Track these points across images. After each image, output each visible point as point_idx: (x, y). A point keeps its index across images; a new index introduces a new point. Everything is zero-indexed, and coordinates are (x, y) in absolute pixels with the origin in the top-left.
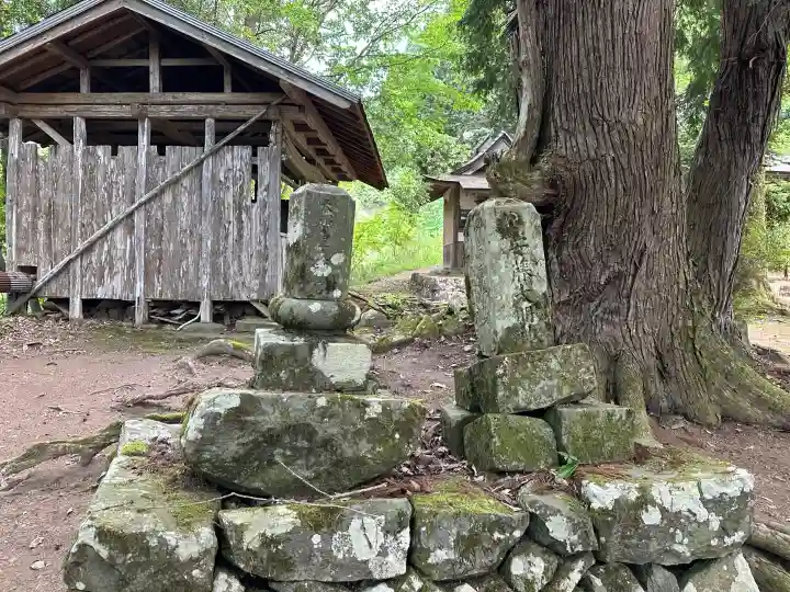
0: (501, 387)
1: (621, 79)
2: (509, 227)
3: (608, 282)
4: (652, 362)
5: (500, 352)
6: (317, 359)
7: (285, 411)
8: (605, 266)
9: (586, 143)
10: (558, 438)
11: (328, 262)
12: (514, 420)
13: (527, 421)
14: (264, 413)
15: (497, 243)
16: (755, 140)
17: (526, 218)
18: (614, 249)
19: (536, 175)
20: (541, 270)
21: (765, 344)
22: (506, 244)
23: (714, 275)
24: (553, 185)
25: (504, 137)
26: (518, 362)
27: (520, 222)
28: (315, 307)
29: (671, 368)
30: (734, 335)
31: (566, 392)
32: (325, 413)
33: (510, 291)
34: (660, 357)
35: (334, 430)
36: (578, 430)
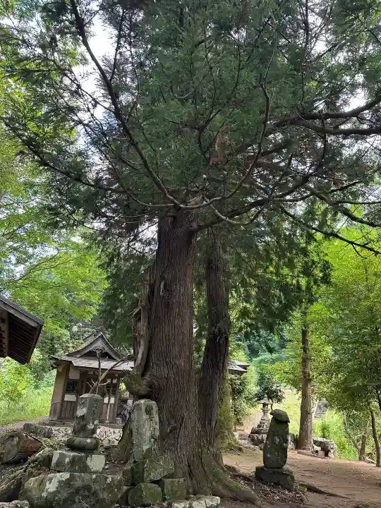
0: (146, 472)
1: (177, 348)
2: (149, 411)
3: (171, 431)
4: (186, 468)
5: (144, 458)
6: (89, 462)
7: (83, 481)
8: (169, 424)
9: (164, 371)
10: (163, 491)
11: (93, 423)
12: (150, 485)
13: (154, 485)
14: (77, 481)
15: (145, 416)
16: (221, 369)
17: (154, 407)
18: (173, 417)
19: (145, 382)
20: (157, 427)
21: (229, 464)
22: (148, 416)
23: (208, 427)
24: (151, 387)
25: (102, 337)
26: (151, 461)
27: (152, 409)
28: (89, 441)
29: (194, 472)
30: (217, 457)
31: (166, 473)
32: (95, 481)
33: (148, 434)
34: (189, 466)
35: (97, 488)
36: (170, 488)
